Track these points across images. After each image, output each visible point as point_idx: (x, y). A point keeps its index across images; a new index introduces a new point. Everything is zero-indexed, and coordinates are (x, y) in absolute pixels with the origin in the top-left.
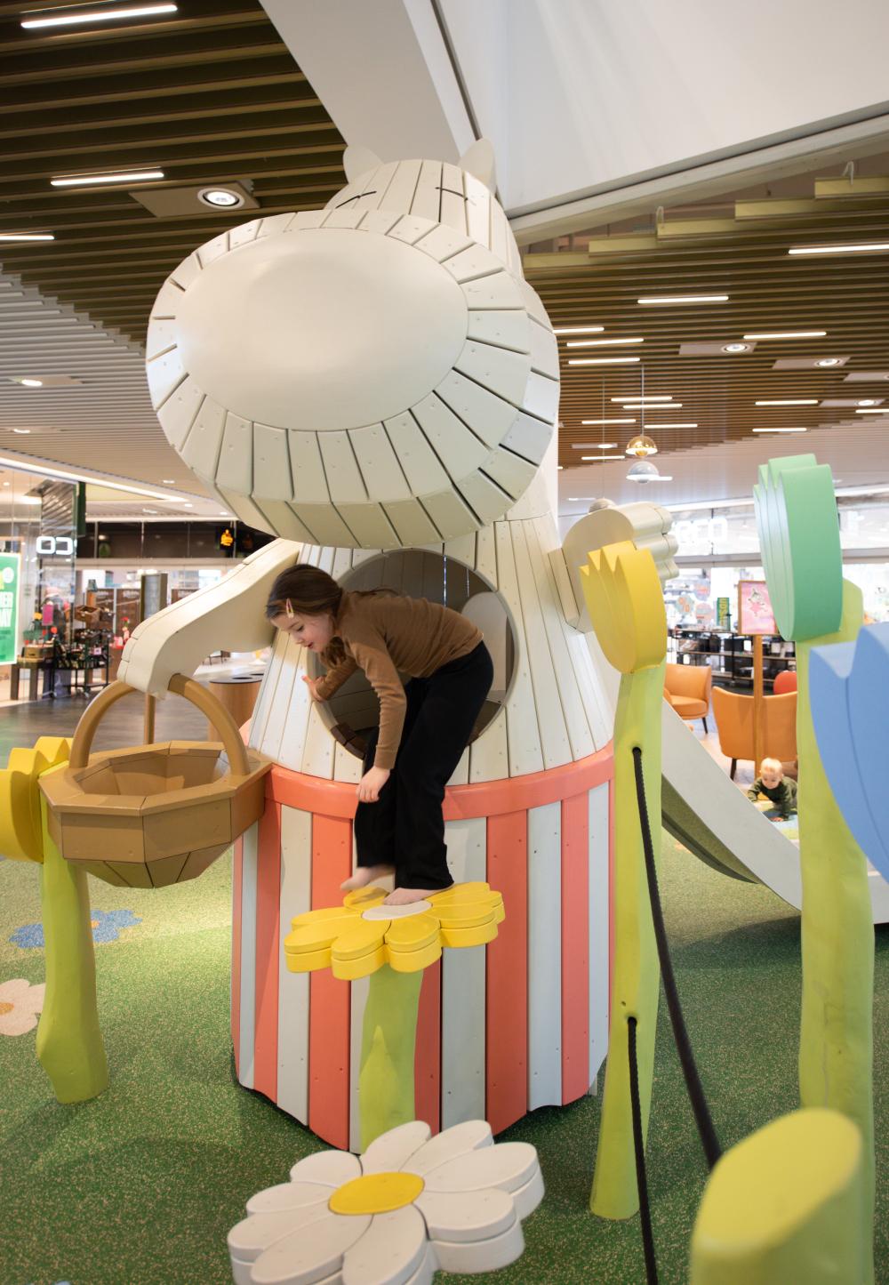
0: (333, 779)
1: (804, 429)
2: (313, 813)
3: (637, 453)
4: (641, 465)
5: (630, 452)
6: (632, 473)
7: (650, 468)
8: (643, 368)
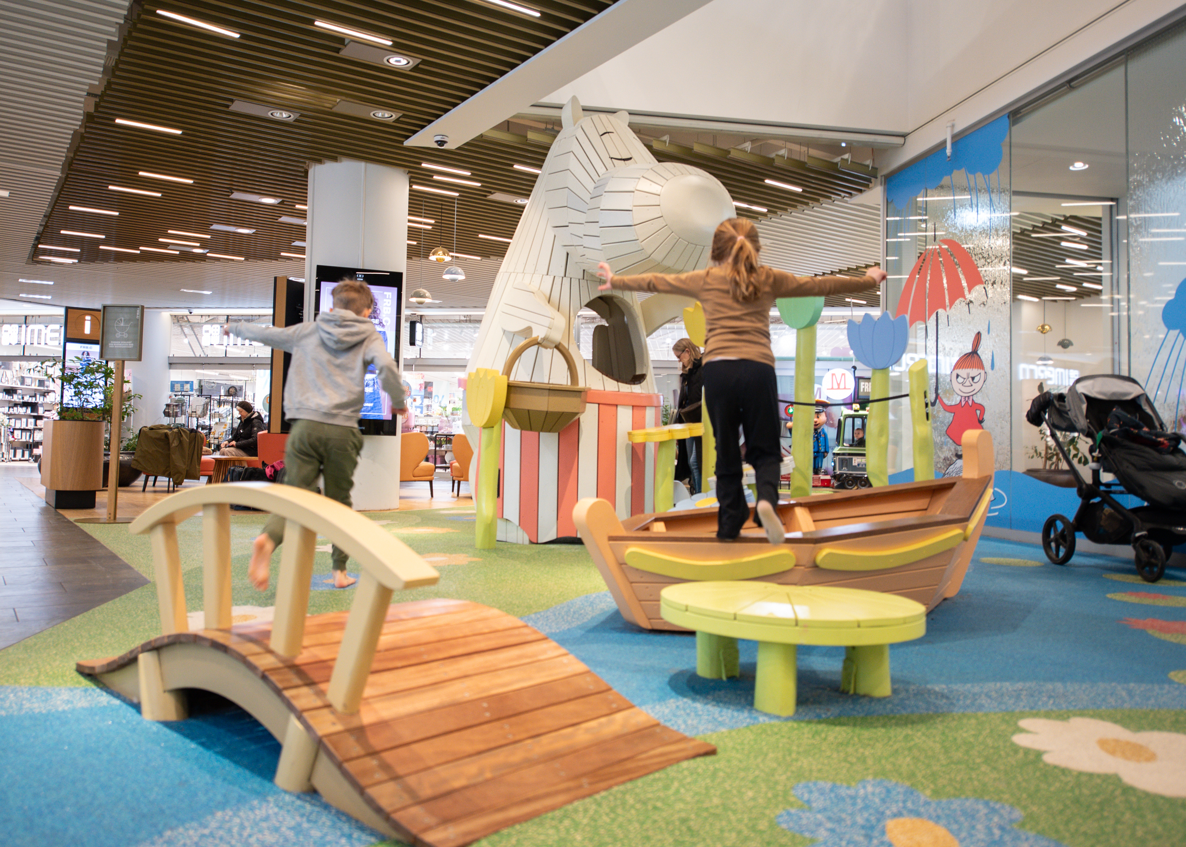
1: (479, 258)
2: (599, 404)
3: (437, 259)
4: (454, 268)
5: (433, 258)
6: (447, 273)
7: (460, 270)
8: (456, 201)
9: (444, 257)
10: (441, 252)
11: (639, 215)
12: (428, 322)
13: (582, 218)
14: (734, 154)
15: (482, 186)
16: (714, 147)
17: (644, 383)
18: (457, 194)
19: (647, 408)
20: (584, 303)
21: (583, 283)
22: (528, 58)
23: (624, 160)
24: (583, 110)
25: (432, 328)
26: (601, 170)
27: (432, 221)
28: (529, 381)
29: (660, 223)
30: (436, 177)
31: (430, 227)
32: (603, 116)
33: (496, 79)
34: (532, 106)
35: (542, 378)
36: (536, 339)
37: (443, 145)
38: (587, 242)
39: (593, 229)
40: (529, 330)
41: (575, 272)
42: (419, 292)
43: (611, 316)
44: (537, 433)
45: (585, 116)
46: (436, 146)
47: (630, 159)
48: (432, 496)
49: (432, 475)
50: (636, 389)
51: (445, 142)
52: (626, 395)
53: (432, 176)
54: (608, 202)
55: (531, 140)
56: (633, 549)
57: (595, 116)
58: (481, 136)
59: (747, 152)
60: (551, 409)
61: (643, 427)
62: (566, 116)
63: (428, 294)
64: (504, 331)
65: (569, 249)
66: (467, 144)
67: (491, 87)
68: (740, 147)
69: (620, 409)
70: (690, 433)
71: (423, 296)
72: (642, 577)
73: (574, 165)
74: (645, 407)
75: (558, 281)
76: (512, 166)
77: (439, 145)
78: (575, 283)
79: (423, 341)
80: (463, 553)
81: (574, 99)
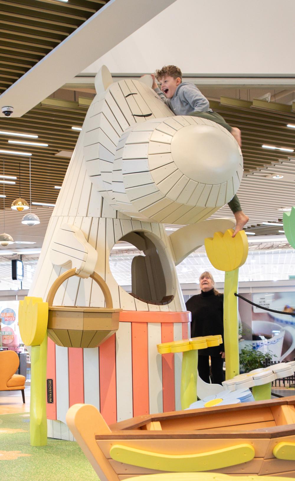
0: (136, 310)
2: (131, 322)
3: (17, 209)
4: (31, 215)
5: (14, 208)
6: (25, 219)
7: (36, 217)
8: (30, 160)
9: (23, 206)
10: (20, 203)
11: (153, 162)
12: (28, 259)
13: (109, 167)
14: (256, 104)
15: (49, 146)
16: (240, 100)
17: (171, 304)
18: (30, 154)
19: (174, 324)
20: (117, 238)
21: (117, 221)
22: (65, 37)
23: (144, 116)
24: (113, 77)
25: (31, 264)
26: (125, 126)
27: (15, 178)
28: (73, 305)
29: (172, 168)
30: (10, 142)
31: (14, 183)
32: (128, 80)
33: (43, 57)
34: (76, 76)
35: (84, 303)
36: (74, 271)
37: (9, 115)
38: (116, 187)
39: (118, 176)
40: (70, 262)
41: (110, 213)
42: (3, 236)
43: (147, 248)
44: (81, 349)
45: (114, 82)
46: (3, 116)
47: (150, 115)
48: (24, 402)
49: (23, 385)
50: (164, 308)
51: (11, 112)
52: (154, 313)
53: (7, 141)
54: (129, 152)
55: (82, 105)
56: (117, 446)
57: (122, 81)
58: (40, 104)
59: (267, 102)
60: (86, 329)
61: (172, 340)
62: (98, 82)
63: (10, 237)
64: (54, 265)
65: (103, 194)
66: (29, 112)
67: (40, 64)
68: (261, 98)
69: (150, 325)
70: (208, 345)
71: (8, 240)
72: (126, 470)
73: (104, 124)
74: (173, 323)
75: (95, 221)
76: (70, 127)
77: (6, 115)
78: (110, 222)
79: (23, 276)
80: (18, 450)
81: (104, 68)
